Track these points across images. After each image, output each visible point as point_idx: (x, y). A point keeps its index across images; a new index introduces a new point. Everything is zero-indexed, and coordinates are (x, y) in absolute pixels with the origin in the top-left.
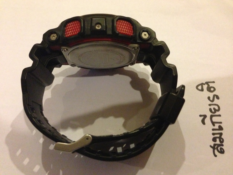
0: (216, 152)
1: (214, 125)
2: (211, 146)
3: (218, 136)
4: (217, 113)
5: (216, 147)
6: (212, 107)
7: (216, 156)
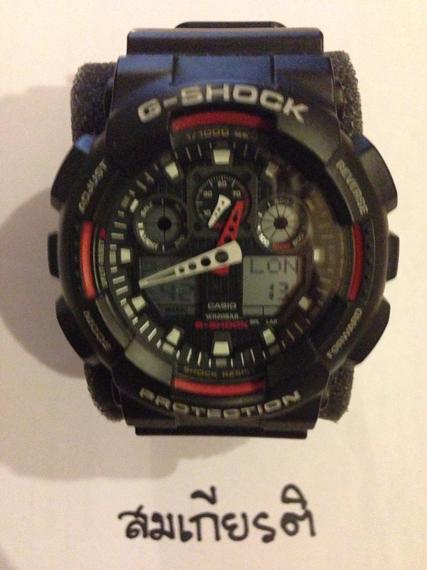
3: (167, 528)
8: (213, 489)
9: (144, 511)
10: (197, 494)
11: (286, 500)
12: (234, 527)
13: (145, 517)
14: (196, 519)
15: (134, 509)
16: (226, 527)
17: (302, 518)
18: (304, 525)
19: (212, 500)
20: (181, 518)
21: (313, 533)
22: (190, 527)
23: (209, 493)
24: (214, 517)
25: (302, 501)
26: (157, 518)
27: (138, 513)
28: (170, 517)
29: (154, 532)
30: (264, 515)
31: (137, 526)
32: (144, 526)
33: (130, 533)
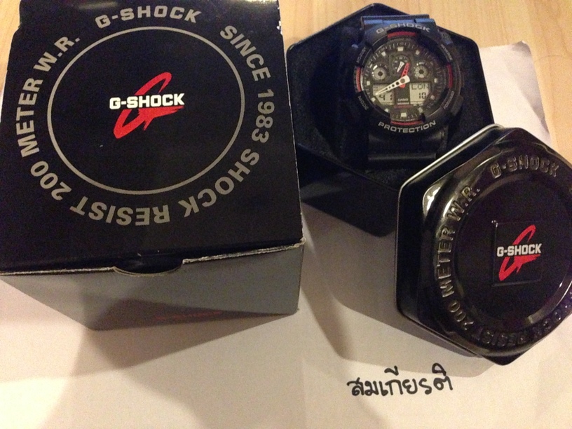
0: (353, 385)
1: (387, 384)
2: (359, 379)
4: (404, 390)
5: (360, 385)
6: (411, 383)
7: (348, 384)
8: (396, 368)
9: (360, 381)
10: (387, 371)
11: (435, 371)
12: (410, 386)
13: (361, 384)
14: (389, 383)
15: (355, 380)
16: (405, 386)
17: (445, 381)
18: (446, 384)
19: (396, 373)
20: (380, 383)
21: (451, 389)
22: (386, 388)
23: (394, 370)
24: (398, 382)
25: (444, 372)
26: (368, 384)
27: (357, 382)
28: (375, 383)
29: (367, 392)
30: (424, 380)
31: (358, 389)
32: (362, 389)
33: (355, 393)
